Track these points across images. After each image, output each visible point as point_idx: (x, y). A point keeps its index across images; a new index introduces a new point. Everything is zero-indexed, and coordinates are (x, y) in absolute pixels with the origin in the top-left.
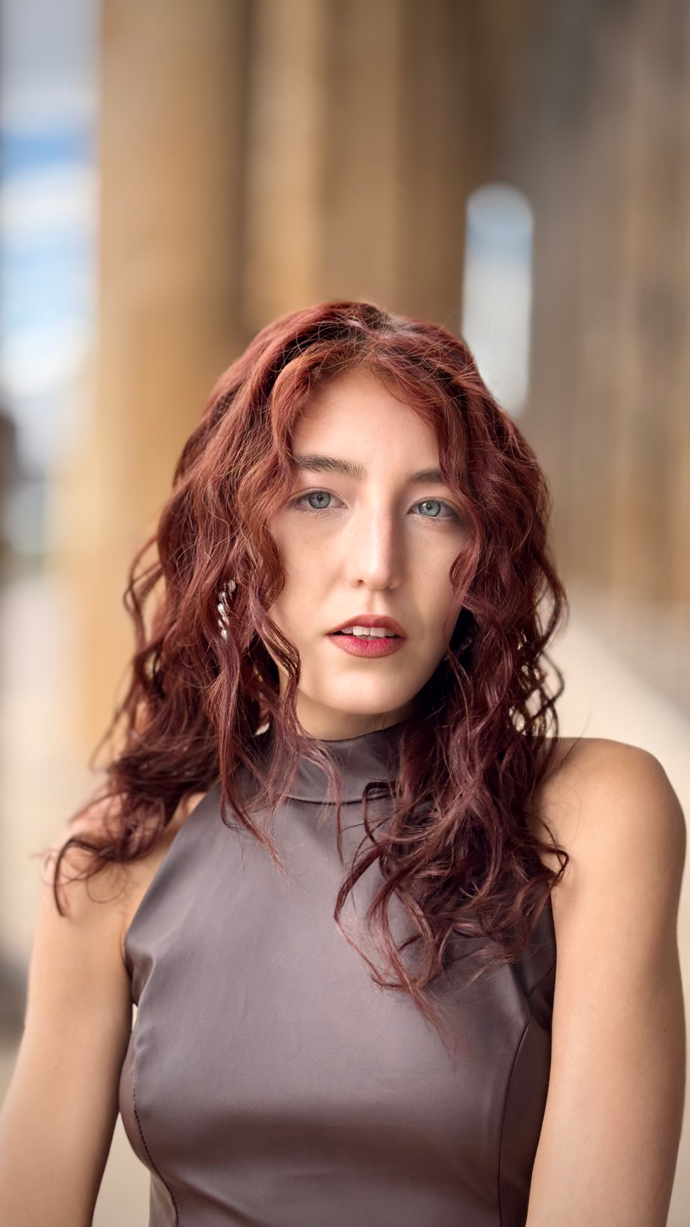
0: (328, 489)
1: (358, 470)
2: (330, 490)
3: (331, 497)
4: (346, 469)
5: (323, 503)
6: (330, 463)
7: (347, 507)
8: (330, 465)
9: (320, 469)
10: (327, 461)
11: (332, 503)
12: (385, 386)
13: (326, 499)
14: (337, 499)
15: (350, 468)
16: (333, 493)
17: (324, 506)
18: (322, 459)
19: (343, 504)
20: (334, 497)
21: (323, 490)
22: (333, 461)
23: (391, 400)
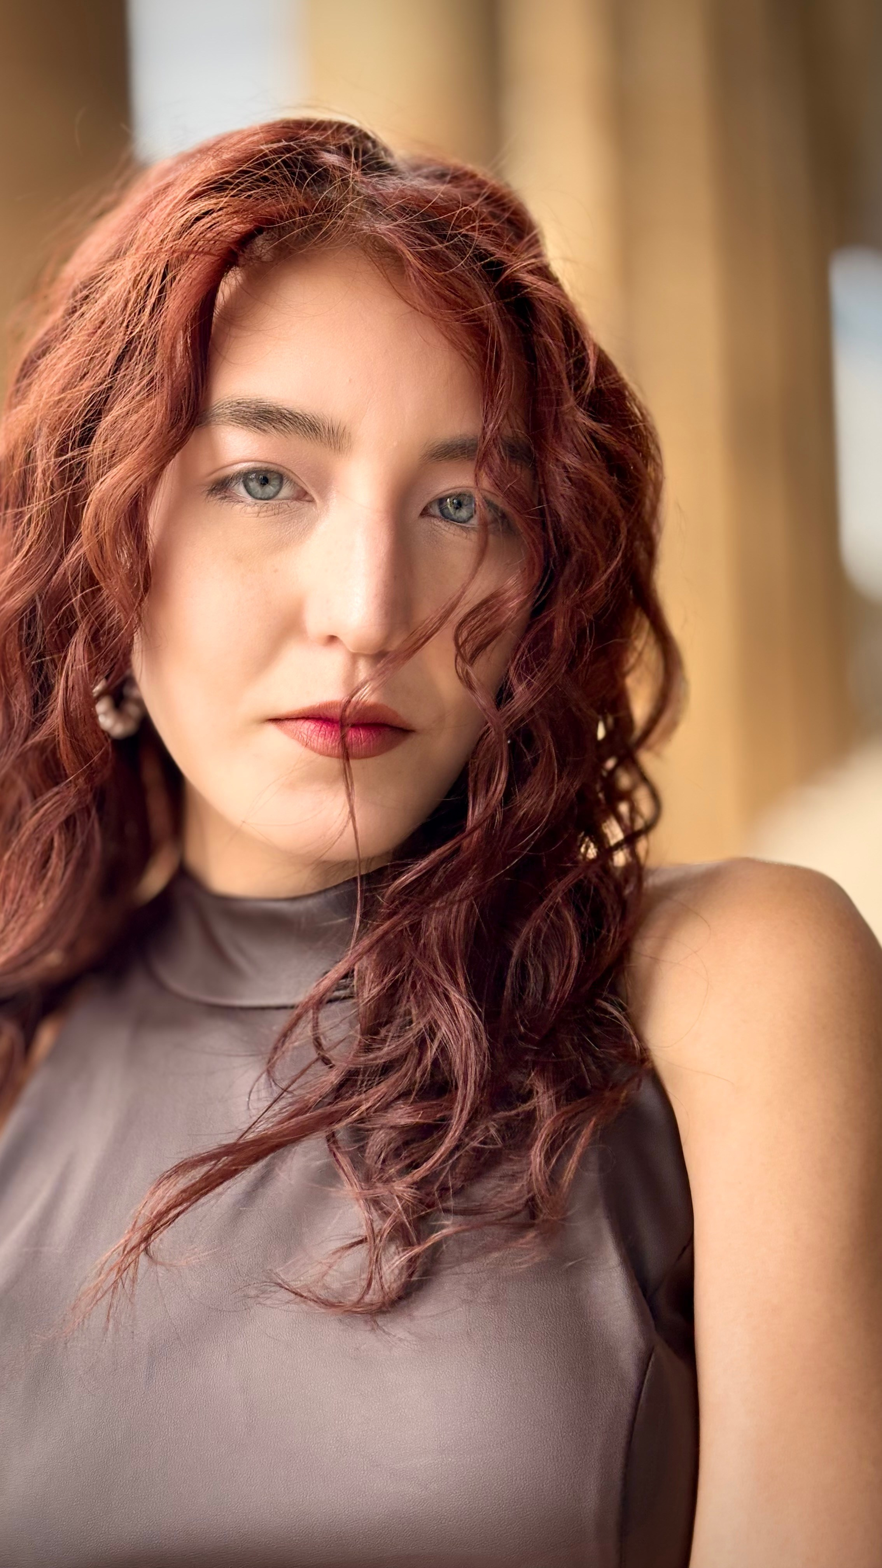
0: (281, 466)
1: (337, 433)
2: (284, 467)
3: (285, 481)
4: (315, 430)
5: (270, 489)
6: (284, 417)
7: (312, 501)
8: (284, 420)
9: (266, 428)
10: (281, 413)
11: (286, 491)
12: (389, 281)
13: (275, 482)
14: (294, 484)
15: (322, 430)
16: (288, 472)
17: (271, 495)
18: (271, 409)
19: (306, 493)
20: (291, 481)
21: (271, 466)
22: (291, 414)
23: (400, 306)
